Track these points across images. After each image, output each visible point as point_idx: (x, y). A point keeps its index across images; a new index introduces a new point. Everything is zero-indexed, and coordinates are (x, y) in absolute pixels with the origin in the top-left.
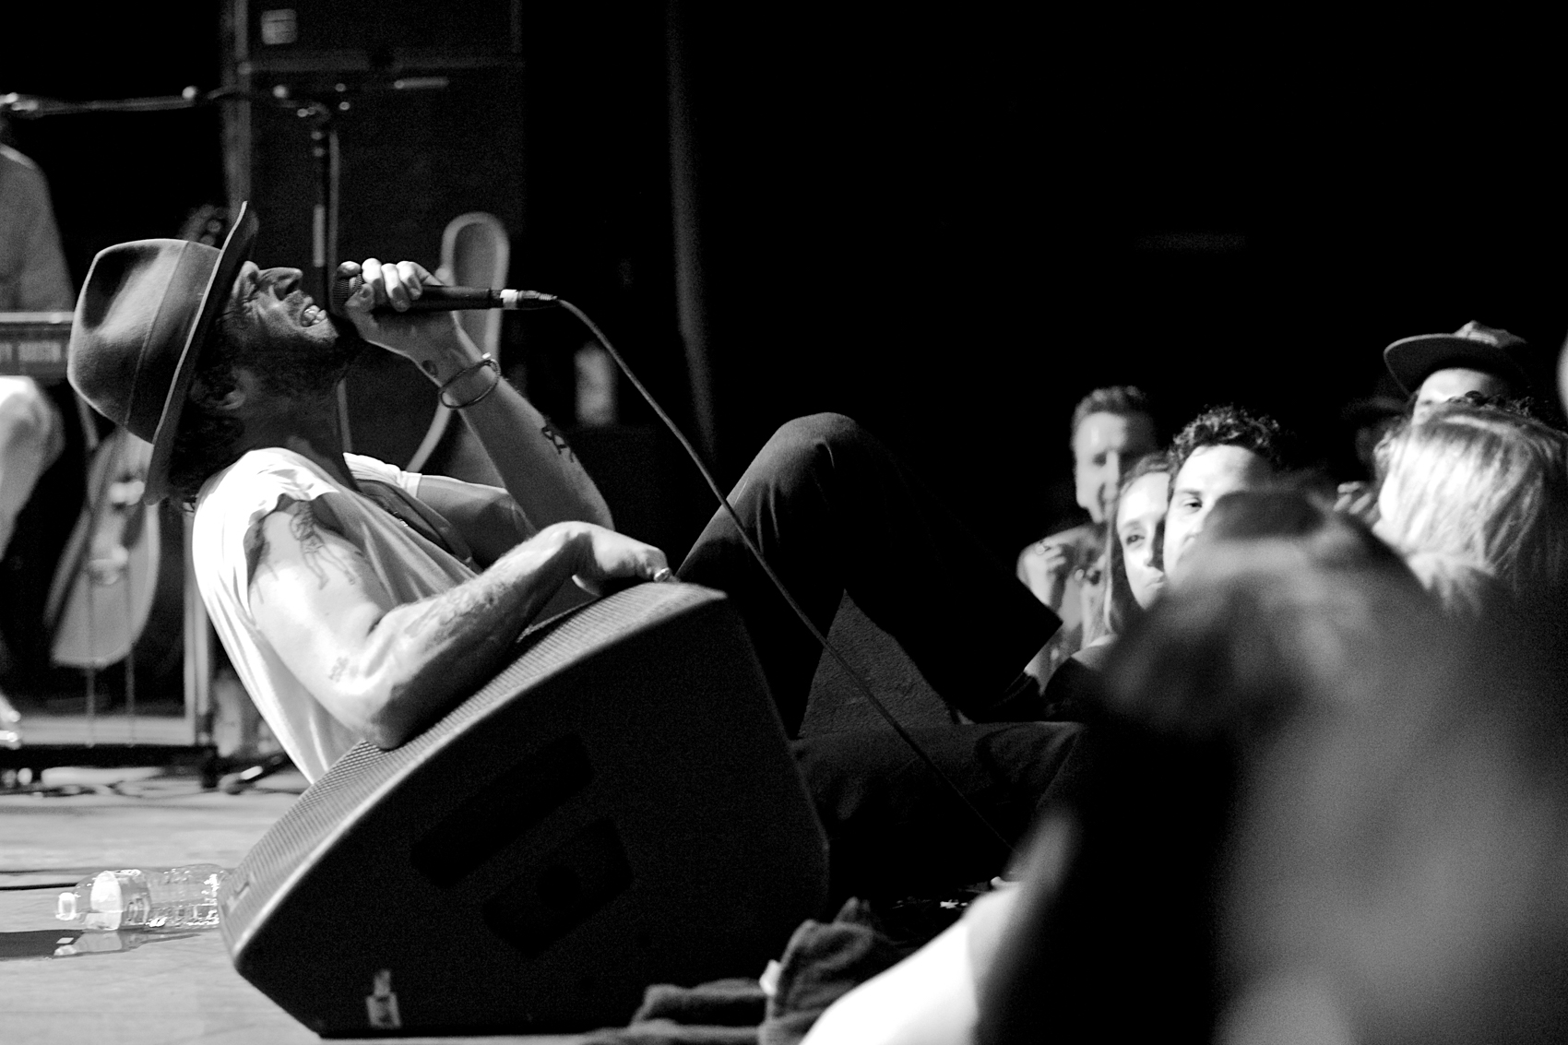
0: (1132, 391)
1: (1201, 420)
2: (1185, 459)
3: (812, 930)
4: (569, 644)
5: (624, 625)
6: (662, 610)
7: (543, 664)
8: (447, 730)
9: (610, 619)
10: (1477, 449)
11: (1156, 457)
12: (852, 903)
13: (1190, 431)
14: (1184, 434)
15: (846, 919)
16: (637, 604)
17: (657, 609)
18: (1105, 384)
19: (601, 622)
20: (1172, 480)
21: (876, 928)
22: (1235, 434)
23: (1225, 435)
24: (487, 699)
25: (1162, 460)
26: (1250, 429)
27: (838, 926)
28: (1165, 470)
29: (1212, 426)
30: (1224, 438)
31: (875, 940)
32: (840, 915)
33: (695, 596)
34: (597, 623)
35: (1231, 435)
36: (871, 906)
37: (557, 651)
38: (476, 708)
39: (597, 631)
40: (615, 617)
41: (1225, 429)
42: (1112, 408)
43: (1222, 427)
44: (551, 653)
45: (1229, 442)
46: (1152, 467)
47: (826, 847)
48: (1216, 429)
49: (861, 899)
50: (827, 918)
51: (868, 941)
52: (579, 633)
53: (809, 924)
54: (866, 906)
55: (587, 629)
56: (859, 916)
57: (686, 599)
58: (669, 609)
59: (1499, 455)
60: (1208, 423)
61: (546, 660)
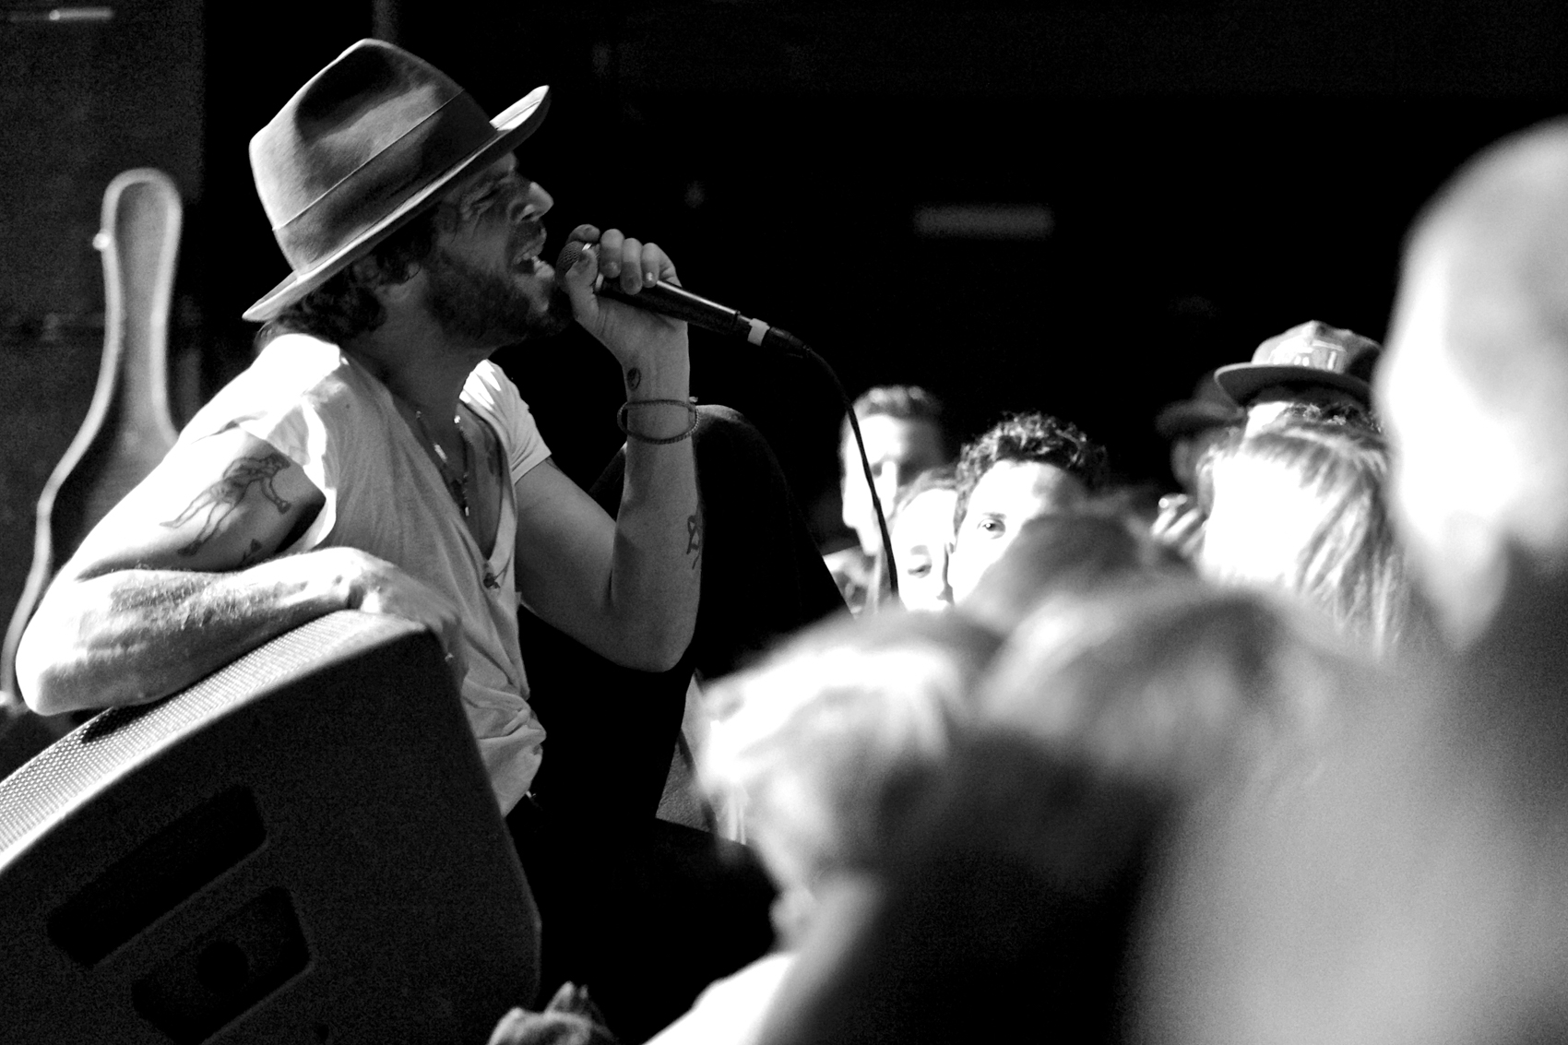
0: (917, 393)
1: (1003, 429)
2: (981, 475)
3: (519, 1021)
4: (242, 681)
5: (307, 660)
6: (351, 643)
7: (210, 703)
8: (94, 779)
9: (290, 652)
10: (1303, 461)
11: (944, 471)
12: (567, 990)
13: (991, 442)
14: (983, 445)
15: (560, 1008)
16: (322, 635)
17: (345, 641)
18: (886, 382)
19: (279, 655)
20: (964, 497)
21: (594, 1018)
22: (1045, 450)
23: (1035, 449)
24: (144, 744)
25: (951, 475)
26: (1061, 443)
27: (550, 1016)
28: (953, 487)
29: (1020, 439)
30: (1033, 453)
31: (594, 1034)
32: (555, 1002)
33: (389, 627)
34: (275, 656)
35: (1040, 449)
36: (590, 992)
37: (226, 688)
38: (129, 753)
39: (274, 667)
40: (296, 650)
41: (1034, 444)
42: (893, 411)
43: (1030, 440)
44: (221, 690)
45: (1039, 459)
46: (939, 482)
47: (538, 925)
48: (1023, 442)
49: (578, 985)
50: (539, 1007)
51: (586, 1035)
52: (253, 668)
53: (516, 1013)
54: (584, 993)
55: (263, 664)
56: (575, 1005)
57: (381, 630)
58: (359, 642)
59: (1324, 469)
60: (1012, 433)
61: (213, 699)
